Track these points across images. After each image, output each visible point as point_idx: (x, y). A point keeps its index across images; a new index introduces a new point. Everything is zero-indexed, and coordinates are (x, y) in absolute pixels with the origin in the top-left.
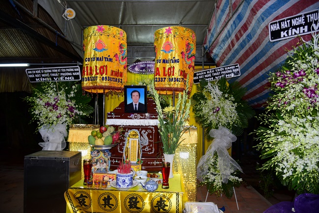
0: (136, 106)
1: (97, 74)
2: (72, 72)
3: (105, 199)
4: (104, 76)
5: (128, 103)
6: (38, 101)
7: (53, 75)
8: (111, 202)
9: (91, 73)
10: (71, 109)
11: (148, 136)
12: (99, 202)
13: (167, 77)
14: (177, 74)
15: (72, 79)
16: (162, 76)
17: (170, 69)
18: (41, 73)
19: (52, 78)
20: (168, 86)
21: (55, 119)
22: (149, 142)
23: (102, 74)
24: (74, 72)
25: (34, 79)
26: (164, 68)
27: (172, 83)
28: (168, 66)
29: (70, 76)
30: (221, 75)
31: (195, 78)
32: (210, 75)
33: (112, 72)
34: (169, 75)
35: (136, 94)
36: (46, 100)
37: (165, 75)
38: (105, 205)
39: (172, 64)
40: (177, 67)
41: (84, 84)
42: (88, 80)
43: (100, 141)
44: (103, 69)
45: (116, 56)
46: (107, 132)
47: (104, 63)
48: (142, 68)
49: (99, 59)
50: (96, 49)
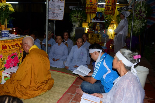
0: (99, 17)
1: (90, 9)
2: (82, 8)
3: (92, 36)
4: (92, 9)
5: (97, 16)
6: (73, 15)
7: (77, 8)
8: (93, 36)
9: (88, 9)
10: (81, 18)
11: (102, 25)
12: (91, 36)
13: (108, 10)
14: (110, 9)
15: (82, 9)
16: (107, 10)
17: (109, 8)
18: (74, 8)
19: (76, 9)
20: (108, 12)
21: (77, 20)
22: (102, 27)
23: (91, 9)
24: (82, 7)
25: (71, 9)
26: (107, 7)
27: (109, 11)
28: (108, 7)
29: (81, 9)
30: (126, 9)
31: (118, 10)
32: (123, 9)
33: (94, 8)
34: (109, 9)
35: (99, 14)
36: (75, 15)
37: (107, 9)
38: (92, 37)
39: (110, 6)
40: (111, 7)
41: (86, 11)
42: (87, 10)
43: (90, 25)
44: (91, 8)
45: (95, 4)
46: (92, 23)
47: (92, 6)
48: (101, 6)
49: (91, 5)
50: (90, 2)
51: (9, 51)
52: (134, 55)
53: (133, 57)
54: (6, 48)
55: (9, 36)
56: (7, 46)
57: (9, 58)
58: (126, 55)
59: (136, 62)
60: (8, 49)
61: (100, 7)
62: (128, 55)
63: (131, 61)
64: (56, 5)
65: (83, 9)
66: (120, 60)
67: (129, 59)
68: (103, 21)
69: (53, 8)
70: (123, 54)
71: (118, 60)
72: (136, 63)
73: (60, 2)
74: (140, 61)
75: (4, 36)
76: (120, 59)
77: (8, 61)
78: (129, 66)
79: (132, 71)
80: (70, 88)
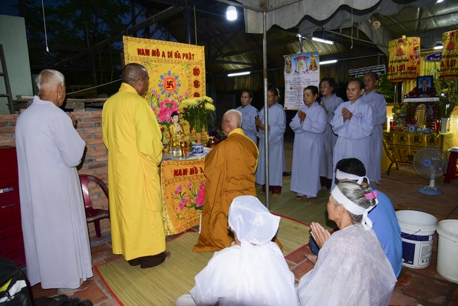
0: (425, 89)
1: (398, 70)
2: (379, 69)
3: (401, 138)
5: (419, 88)
8: (405, 139)
9: (394, 70)
11: (433, 108)
12: (397, 139)
13: (450, 68)
15: (380, 74)
16: (446, 67)
17: (452, 61)
18: (361, 72)
20: (450, 74)
22: (434, 113)
23: (401, 70)
25: (353, 76)
26: (448, 62)
28: (450, 59)
33: (408, 68)
34: (452, 66)
35: (424, 80)
37: (448, 66)
38: (401, 141)
39: (454, 58)
41: (389, 77)
42: (392, 74)
43: (398, 111)
44: (402, 67)
45: (411, 57)
46: (404, 106)
47: (403, 63)
48: (437, 57)
49: (399, 61)
50: (397, 55)
51: (201, 176)
52: (366, 193)
53: (363, 196)
54: (196, 173)
55: (202, 152)
56: (199, 169)
57: (201, 188)
58: (351, 193)
59: (370, 205)
60: (199, 173)
61: (434, 61)
62: (354, 193)
63: (361, 204)
64: (303, 80)
65: (383, 72)
66: (340, 205)
67: (358, 201)
68: (436, 99)
69: (298, 86)
70: (344, 192)
71: (337, 205)
72: (371, 208)
73: (311, 71)
74: (377, 202)
75: (195, 153)
76: (340, 203)
77: (199, 193)
78: (358, 214)
79: (363, 223)
80: (295, 252)
